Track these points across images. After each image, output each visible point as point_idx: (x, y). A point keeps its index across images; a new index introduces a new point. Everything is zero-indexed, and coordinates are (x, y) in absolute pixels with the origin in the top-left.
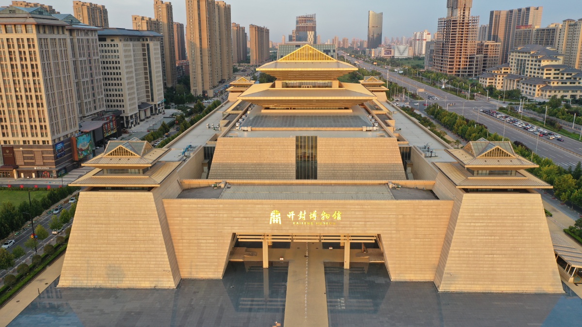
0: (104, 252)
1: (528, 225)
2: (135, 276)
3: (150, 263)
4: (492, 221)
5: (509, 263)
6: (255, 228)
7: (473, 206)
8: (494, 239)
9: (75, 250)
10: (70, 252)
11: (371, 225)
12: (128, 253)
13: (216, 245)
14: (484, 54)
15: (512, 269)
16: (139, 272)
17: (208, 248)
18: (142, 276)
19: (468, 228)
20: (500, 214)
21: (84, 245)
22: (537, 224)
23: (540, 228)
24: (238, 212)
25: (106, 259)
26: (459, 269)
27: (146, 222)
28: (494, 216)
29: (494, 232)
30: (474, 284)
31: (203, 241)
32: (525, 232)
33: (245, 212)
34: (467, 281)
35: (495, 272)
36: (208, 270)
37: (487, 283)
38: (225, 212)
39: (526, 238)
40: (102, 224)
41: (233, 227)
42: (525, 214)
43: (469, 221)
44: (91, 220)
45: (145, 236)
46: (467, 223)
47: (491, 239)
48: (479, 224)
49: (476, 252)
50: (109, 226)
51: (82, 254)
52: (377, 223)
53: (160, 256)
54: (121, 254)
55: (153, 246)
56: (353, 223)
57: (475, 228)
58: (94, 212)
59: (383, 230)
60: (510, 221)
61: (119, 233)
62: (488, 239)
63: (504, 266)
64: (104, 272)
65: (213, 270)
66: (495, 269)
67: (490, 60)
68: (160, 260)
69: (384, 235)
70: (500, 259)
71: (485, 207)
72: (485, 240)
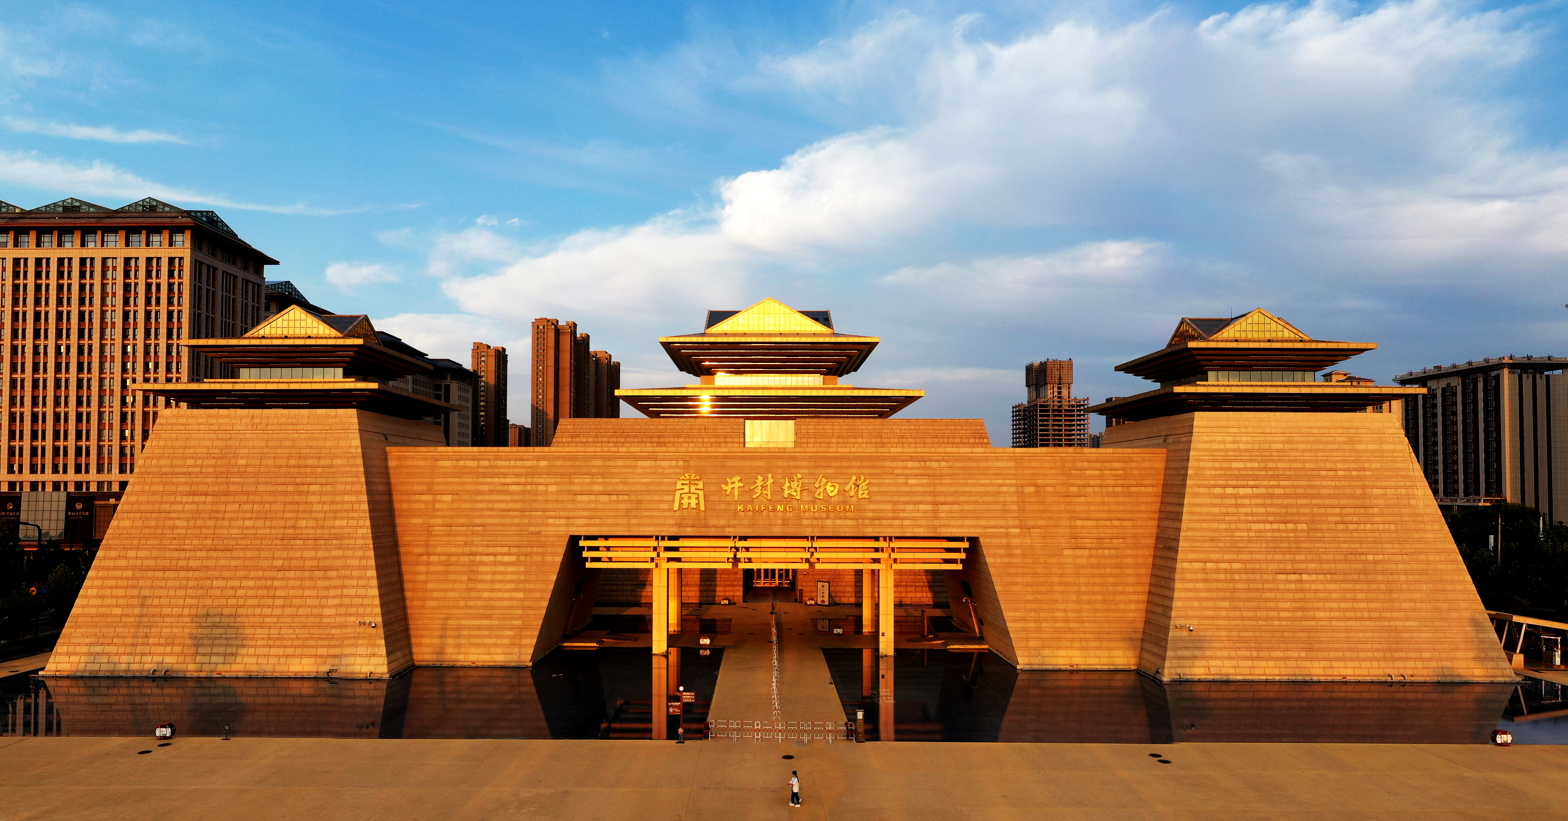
0: (196, 574)
1: (1380, 491)
2: (278, 643)
3: (324, 602)
4: (1282, 483)
5: (1348, 595)
6: (633, 521)
7: (1224, 442)
8: (1295, 531)
9: (116, 568)
10: (101, 574)
11: (950, 511)
12: (267, 574)
13: (522, 569)
15: (1359, 614)
16: (290, 631)
17: (499, 577)
18: (296, 643)
19: (1219, 501)
20: (1300, 465)
21: (142, 554)
22: (1403, 491)
23: (1412, 502)
24: (587, 480)
25: (200, 592)
26: (1209, 613)
27: (329, 488)
28: (1284, 469)
29: (1290, 510)
30: (1258, 658)
31: (485, 559)
32: (1376, 510)
33: (608, 480)
34: (1239, 648)
35: (1313, 623)
36: (492, 641)
37: (1296, 654)
38: (553, 480)
39: (1381, 527)
40: (206, 494)
41: (571, 521)
42: (1367, 465)
43: (1219, 483)
44: (178, 484)
45: (322, 527)
46: (1215, 486)
47: (1286, 531)
48: (1249, 491)
49: (1250, 566)
50: (223, 499)
51: (133, 578)
52: (967, 507)
53: (354, 582)
54: (245, 578)
55: (340, 553)
56: (901, 507)
57: (1239, 501)
58: (190, 462)
59: (985, 527)
60: (1330, 483)
61: (251, 519)
62: (1279, 530)
63: (1335, 605)
64: (187, 631)
65: (506, 641)
66: (1311, 614)
68: (353, 592)
69: (988, 540)
70: (1320, 587)
71: (1257, 446)
72: (1269, 534)
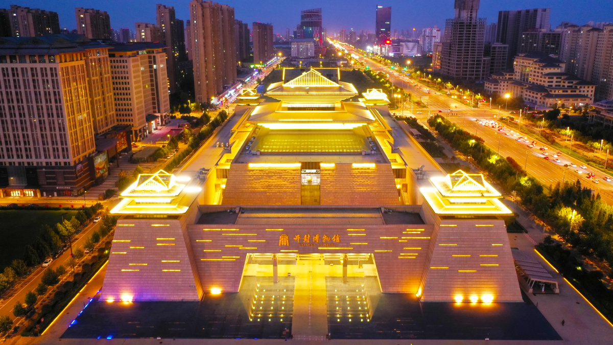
2: (166, 291)
3: (177, 279)
5: (478, 277)
6: (267, 249)
7: (449, 230)
9: (114, 270)
10: (110, 271)
11: (365, 246)
12: (159, 271)
13: (234, 264)
14: (492, 56)
16: (169, 288)
17: (227, 266)
18: (171, 291)
19: (445, 249)
21: (121, 265)
23: (504, 249)
26: (437, 282)
33: (258, 236)
34: (444, 293)
36: (227, 285)
38: (240, 236)
42: (492, 237)
44: (128, 244)
45: (173, 258)
49: (451, 268)
51: (120, 273)
52: (370, 244)
53: (186, 274)
55: (180, 265)
57: (451, 249)
58: (130, 237)
65: (230, 285)
66: (467, 283)
67: (497, 63)
68: (186, 277)
71: (459, 231)
72: (458, 259)
